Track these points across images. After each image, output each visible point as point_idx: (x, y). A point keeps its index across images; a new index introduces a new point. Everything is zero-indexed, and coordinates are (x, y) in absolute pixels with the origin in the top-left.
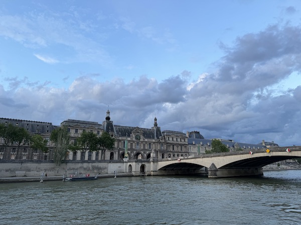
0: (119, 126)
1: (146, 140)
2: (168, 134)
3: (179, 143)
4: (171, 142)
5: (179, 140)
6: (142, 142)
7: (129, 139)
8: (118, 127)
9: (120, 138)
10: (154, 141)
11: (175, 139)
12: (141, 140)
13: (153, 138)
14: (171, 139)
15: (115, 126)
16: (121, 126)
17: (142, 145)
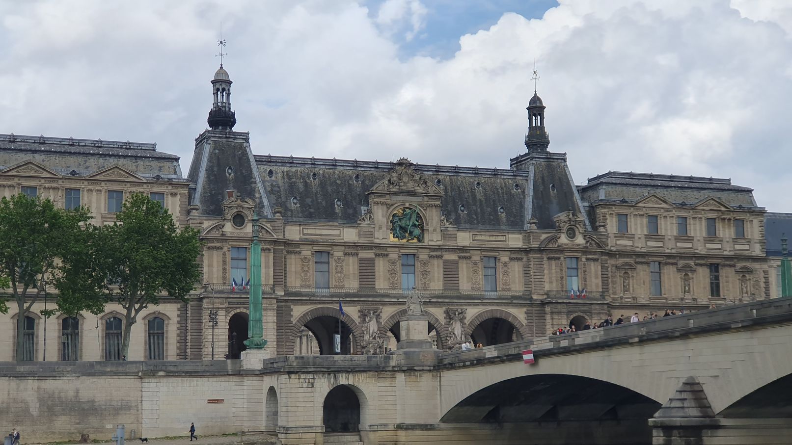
0: (290, 161)
1: (464, 238)
2: (616, 194)
3: (701, 249)
4: (640, 245)
5: (698, 229)
6: (437, 252)
7: (350, 235)
8: (279, 169)
9: (293, 233)
10: (515, 240)
11: (668, 228)
12: (433, 238)
13: (516, 223)
14: (638, 227)
15: (260, 160)
16: (304, 162)
17: (436, 270)
